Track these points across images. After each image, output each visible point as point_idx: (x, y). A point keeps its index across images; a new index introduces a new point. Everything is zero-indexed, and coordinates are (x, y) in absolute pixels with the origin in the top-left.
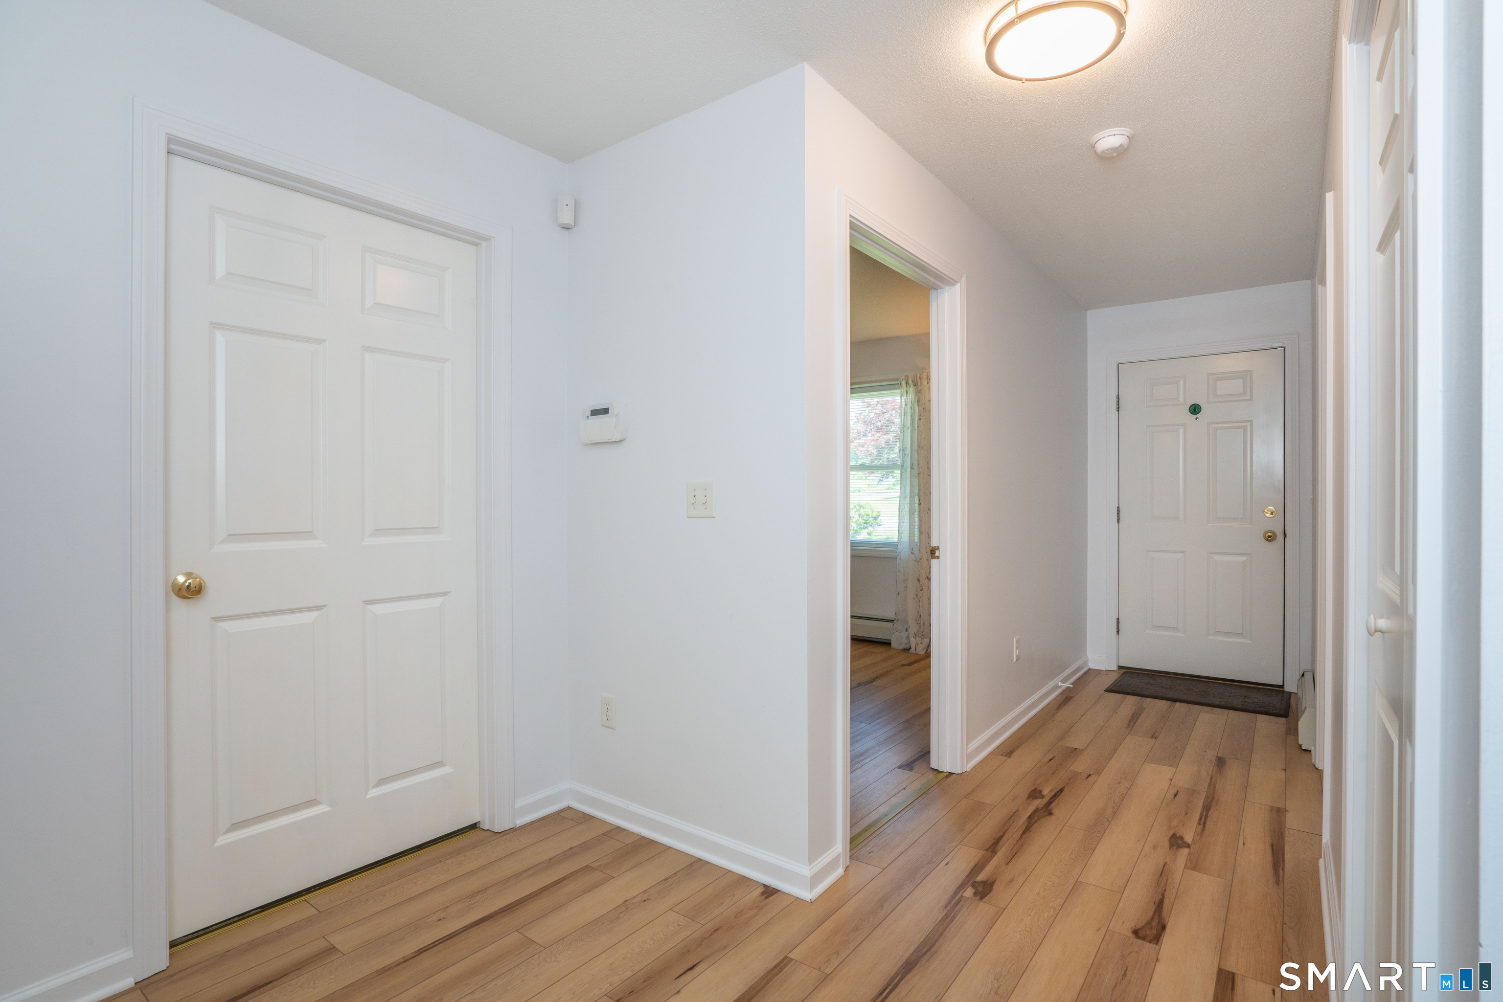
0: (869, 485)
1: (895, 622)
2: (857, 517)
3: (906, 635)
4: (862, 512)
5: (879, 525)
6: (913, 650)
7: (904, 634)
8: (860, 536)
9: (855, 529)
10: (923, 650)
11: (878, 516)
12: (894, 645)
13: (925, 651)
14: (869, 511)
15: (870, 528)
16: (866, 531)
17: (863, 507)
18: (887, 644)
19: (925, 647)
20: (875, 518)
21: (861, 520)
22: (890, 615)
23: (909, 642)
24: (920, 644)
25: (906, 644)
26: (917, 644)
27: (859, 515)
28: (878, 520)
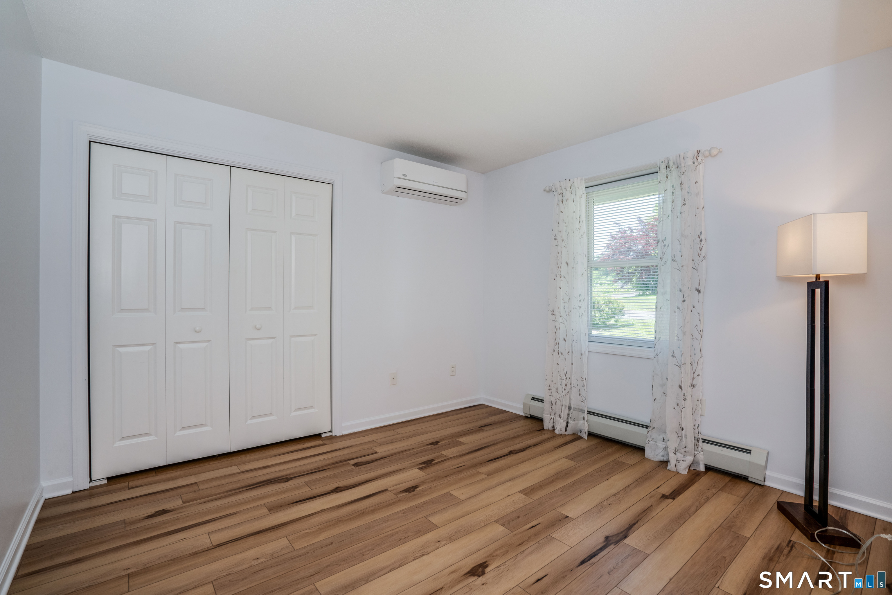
0: (615, 289)
1: (650, 429)
2: (607, 309)
3: (664, 446)
4: (611, 306)
5: (624, 315)
6: (671, 466)
7: (661, 445)
8: (610, 323)
9: (606, 317)
10: (685, 469)
11: (622, 309)
12: (649, 453)
13: (687, 470)
14: (615, 305)
15: (617, 317)
16: (613, 319)
17: (612, 303)
18: (641, 450)
19: (688, 466)
20: (621, 311)
21: (610, 312)
22: (645, 420)
23: (668, 455)
24: (681, 462)
25: (663, 456)
26: (677, 461)
27: (609, 308)
28: (623, 312)
